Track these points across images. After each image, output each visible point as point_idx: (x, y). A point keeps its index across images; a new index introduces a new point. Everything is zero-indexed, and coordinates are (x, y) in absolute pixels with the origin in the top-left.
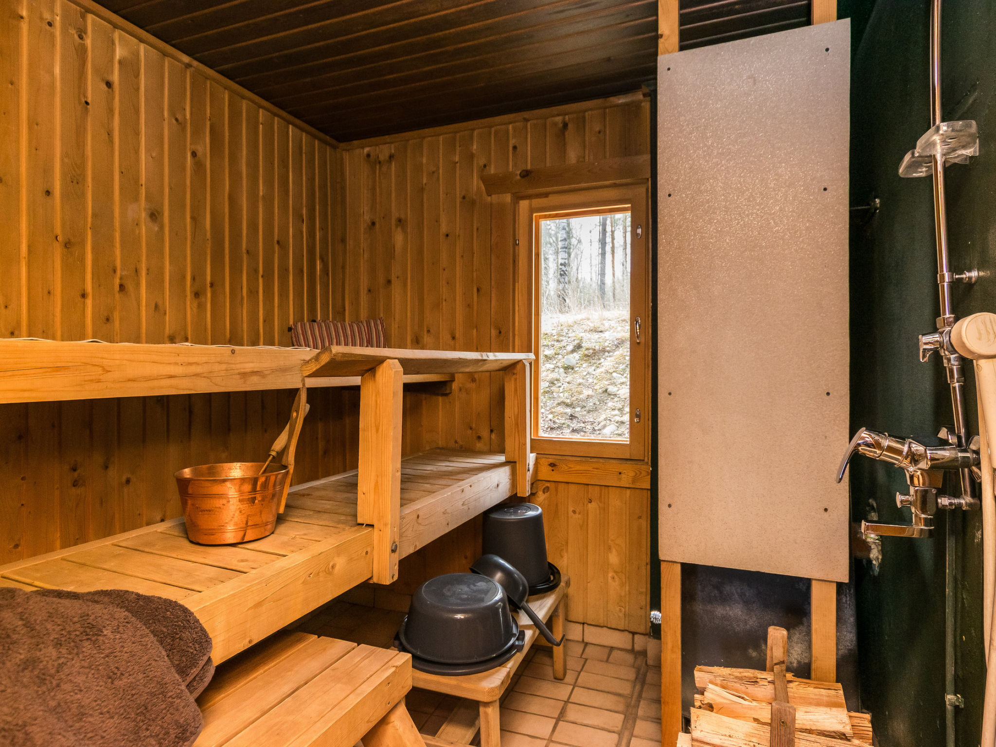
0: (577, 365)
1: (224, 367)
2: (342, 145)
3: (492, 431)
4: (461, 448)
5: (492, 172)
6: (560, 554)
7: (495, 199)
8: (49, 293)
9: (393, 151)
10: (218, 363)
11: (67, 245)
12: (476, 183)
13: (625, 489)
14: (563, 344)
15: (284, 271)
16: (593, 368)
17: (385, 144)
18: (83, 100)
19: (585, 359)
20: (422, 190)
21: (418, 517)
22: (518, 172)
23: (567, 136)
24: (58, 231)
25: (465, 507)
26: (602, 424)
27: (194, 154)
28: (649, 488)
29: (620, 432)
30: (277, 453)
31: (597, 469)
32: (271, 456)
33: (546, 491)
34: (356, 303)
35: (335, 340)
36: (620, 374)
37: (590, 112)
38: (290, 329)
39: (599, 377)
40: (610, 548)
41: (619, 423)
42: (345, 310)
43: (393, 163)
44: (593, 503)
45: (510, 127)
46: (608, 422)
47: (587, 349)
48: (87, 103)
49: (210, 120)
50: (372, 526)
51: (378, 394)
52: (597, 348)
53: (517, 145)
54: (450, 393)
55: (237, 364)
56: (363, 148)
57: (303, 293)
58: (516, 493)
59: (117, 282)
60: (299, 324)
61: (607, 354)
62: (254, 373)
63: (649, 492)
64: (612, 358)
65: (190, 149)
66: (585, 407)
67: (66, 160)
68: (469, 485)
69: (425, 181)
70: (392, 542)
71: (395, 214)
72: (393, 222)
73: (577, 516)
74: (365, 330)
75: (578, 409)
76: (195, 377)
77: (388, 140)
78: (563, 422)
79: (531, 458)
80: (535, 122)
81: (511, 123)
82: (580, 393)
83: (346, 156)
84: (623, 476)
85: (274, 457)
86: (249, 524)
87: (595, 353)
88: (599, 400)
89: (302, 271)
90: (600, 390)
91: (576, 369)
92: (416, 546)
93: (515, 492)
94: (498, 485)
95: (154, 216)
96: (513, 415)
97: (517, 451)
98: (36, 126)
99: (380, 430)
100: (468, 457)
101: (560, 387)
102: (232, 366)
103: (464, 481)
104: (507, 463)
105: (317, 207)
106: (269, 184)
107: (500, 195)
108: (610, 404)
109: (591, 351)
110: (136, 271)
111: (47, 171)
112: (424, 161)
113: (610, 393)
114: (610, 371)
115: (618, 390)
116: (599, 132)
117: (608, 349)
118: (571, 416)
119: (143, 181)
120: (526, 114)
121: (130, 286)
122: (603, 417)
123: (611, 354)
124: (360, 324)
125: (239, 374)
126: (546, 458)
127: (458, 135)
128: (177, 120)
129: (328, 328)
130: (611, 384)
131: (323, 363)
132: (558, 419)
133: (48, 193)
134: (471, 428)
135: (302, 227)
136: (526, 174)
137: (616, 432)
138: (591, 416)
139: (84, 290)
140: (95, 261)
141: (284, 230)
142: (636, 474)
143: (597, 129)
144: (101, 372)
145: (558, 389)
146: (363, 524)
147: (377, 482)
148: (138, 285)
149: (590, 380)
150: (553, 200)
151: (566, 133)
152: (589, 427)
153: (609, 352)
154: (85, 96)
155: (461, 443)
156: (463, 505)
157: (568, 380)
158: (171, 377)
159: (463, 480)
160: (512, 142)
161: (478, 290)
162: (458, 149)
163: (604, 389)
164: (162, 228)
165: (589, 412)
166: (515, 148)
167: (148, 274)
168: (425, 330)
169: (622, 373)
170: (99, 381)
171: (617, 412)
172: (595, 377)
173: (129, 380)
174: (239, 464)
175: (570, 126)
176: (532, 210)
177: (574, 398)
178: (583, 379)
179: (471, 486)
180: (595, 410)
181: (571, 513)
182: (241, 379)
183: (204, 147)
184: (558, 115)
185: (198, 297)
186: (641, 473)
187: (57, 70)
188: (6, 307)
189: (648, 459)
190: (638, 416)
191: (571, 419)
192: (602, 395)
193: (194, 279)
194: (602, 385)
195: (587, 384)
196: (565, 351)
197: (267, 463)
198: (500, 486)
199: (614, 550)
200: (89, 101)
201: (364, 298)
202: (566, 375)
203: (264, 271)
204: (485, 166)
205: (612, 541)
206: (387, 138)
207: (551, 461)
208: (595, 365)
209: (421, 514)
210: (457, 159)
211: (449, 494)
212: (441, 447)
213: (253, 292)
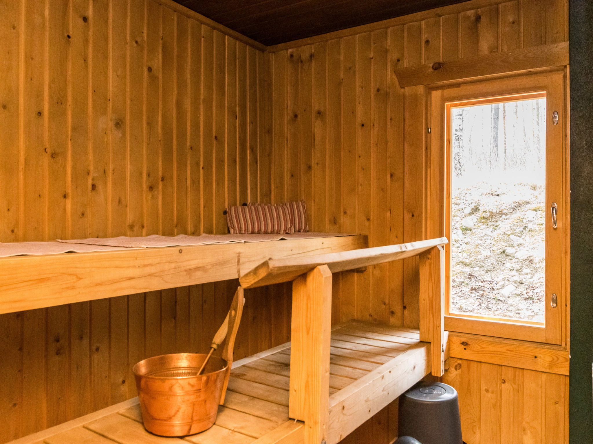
0: (475, 227)
1: (173, 265)
2: (269, 48)
3: (404, 307)
4: (376, 321)
5: (405, 65)
6: (473, 431)
7: (408, 90)
8: (40, 196)
9: (313, 51)
10: (169, 262)
11: (53, 155)
12: (390, 76)
13: (541, 373)
14: (461, 206)
15: (220, 162)
16: (491, 230)
17: (308, 44)
18: (66, 35)
19: (482, 221)
20: (340, 84)
21: (343, 408)
22: (431, 65)
23: (479, 28)
24: (47, 144)
25: (385, 393)
26: (501, 284)
27: (150, 69)
28: (568, 374)
29: (518, 292)
30: (218, 345)
31: (511, 351)
32: (213, 349)
33: (458, 367)
34: (280, 187)
35: (263, 223)
36: (518, 236)
37: (503, 4)
38: (225, 213)
39: (496, 239)
40: (524, 430)
41: (518, 283)
42: (271, 193)
43: (314, 62)
44: (506, 383)
45: (423, 23)
46: (507, 282)
47: (484, 212)
48: (69, 37)
49: (162, 39)
50: (303, 422)
51: (308, 298)
52: (494, 211)
53: (430, 40)
54: (366, 270)
55: (184, 262)
56: (287, 50)
57: (236, 181)
58: (431, 373)
59: (90, 182)
60: (233, 207)
61: (504, 216)
62: (197, 269)
63: (568, 379)
64: (510, 221)
65: (147, 65)
66: (483, 266)
67: (53, 85)
68: (389, 371)
69: (342, 76)
70: (321, 439)
71: (316, 107)
72: (313, 115)
73: (489, 395)
74: (289, 212)
75: (477, 269)
76: (149, 277)
77: (309, 42)
78: (462, 280)
79: (444, 335)
80: (447, 16)
81: (423, 19)
82: (478, 253)
83: (272, 57)
84: (538, 359)
85: (215, 350)
86: (195, 418)
87: (492, 216)
88: (497, 261)
89: (235, 161)
90: (498, 251)
91: (474, 231)
92: (341, 436)
93: (429, 372)
94: (414, 367)
95: (119, 124)
96: (427, 297)
97: (431, 332)
98: (31, 60)
99: (311, 332)
100: (382, 333)
101: (458, 247)
102: (180, 264)
103: (383, 366)
104: (421, 343)
105: (248, 104)
106: (209, 88)
107: (413, 87)
108: (508, 265)
109: (488, 214)
110: (105, 172)
111: (39, 95)
112: (342, 58)
113: (508, 254)
114: (507, 233)
115: (516, 252)
116: (513, 23)
117: (505, 212)
118: (470, 275)
119: (110, 95)
120: (438, 10)
121: (100, 187)
122: (501, 277)
123: (508, 217)
124: (285, 206)
125: (185, 271)
126: (458, 336)
127: (373, 33)
128: (137, 42)
129: (257, 210)
130: (509, 246)
131: (261, 277)
132: (457, 277)
133: (40, 114)
134: (385, 304)
135: (236, 122)
136: (438, 67)
137: (515, 292)
138: (489, 276)
139: (66, 191)
140: (74, 168)
141: (221, 128)
142: (553, 359)
143: (511, 20)
144: (75, 280)
145: (457, 249)
146: (294, 420)
147: (307, 382)
148: (105, 183)
149: (488, 242)
150: (464, 90)
151: (479, 26)
152: (488, 286)
153: (506, 215)
154: (68, 31)
155: (375, 317)
156: (383, 391)
157: (466, 240)
158: (131, 279)
159: (382, 364)
160: (424, 37)
161: (392, 175)
162: (373, 46)
163: (502, 251)
164: (124, 134)
165: (487, 271)
166: (427, 42)
167: (113, 174)
168: (342, 210)
169: (519, 235)
170: (73, 288)
171: (514, 273)
172: (492, 238)
173: (98, 285)
174: (185, 355)
175: (483, 19)
176: (445, 100)
177: (472, 259)
178: (481, 240)
179: (390, 372)
180: (492, 270)
181: (483, 392)
182: (187, 275)
183: (158, 62)
184: (470, 9)
185: (152, 190)
186: (558, 359)
187: (47, 13)
188: (9, 210)
189: (566, 344)
190: (555, 301)
191: (470, 278)
192: (500, 256)
193: (149, 175)
194: (500, 247)
195: (485, 245)
196: (463, 213)
197: (209, 355)
198: (416, 368)
199: (529, 433)
200: (70, 35)
201: (287, 180)
202: (464, 236)
203: (204, 164)
204: (398, 60)
205: (527, 423)
206: (308, 40)
207: (463, 340)
208: (492, 227)
209: (346, 404)
210: (372, 55)
211: (371, 382)
212: (356, 319)
213: (195, 183)
